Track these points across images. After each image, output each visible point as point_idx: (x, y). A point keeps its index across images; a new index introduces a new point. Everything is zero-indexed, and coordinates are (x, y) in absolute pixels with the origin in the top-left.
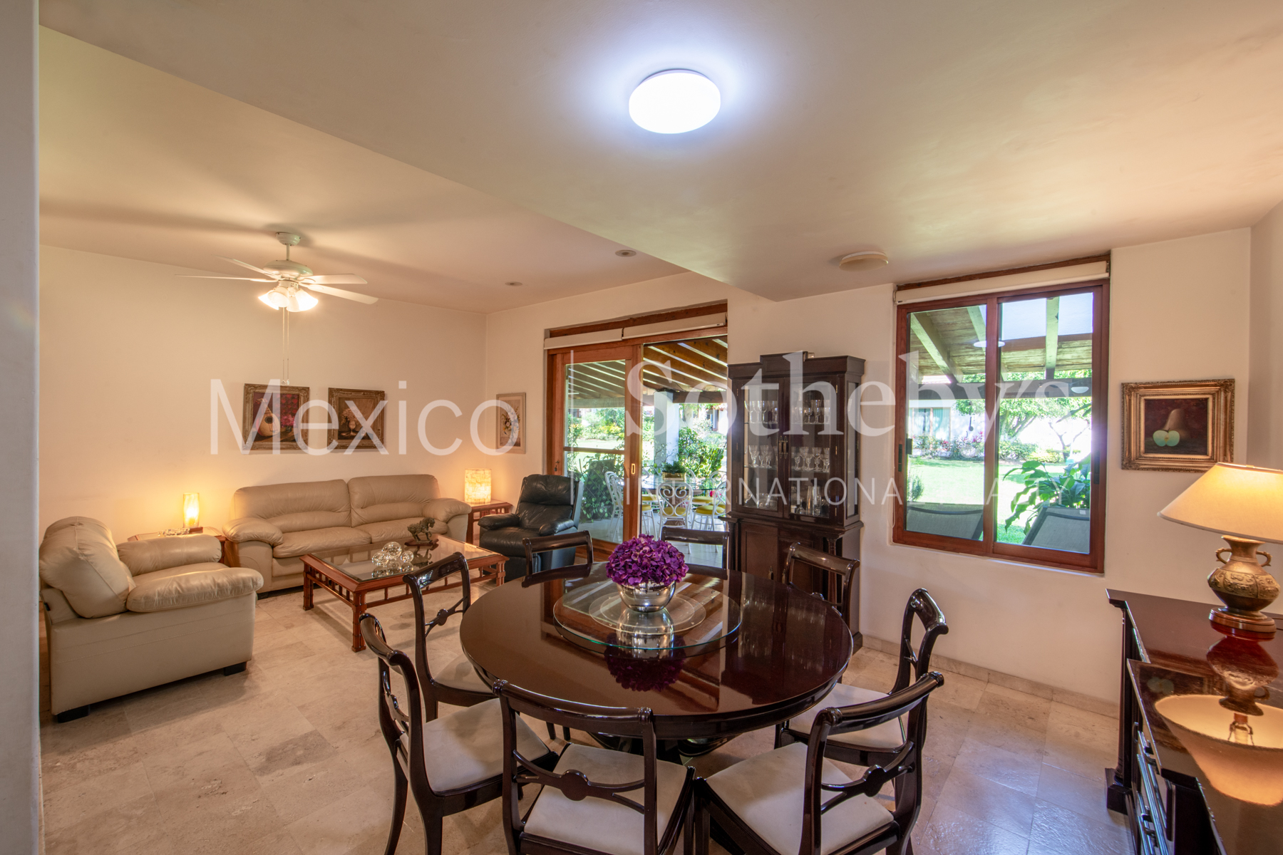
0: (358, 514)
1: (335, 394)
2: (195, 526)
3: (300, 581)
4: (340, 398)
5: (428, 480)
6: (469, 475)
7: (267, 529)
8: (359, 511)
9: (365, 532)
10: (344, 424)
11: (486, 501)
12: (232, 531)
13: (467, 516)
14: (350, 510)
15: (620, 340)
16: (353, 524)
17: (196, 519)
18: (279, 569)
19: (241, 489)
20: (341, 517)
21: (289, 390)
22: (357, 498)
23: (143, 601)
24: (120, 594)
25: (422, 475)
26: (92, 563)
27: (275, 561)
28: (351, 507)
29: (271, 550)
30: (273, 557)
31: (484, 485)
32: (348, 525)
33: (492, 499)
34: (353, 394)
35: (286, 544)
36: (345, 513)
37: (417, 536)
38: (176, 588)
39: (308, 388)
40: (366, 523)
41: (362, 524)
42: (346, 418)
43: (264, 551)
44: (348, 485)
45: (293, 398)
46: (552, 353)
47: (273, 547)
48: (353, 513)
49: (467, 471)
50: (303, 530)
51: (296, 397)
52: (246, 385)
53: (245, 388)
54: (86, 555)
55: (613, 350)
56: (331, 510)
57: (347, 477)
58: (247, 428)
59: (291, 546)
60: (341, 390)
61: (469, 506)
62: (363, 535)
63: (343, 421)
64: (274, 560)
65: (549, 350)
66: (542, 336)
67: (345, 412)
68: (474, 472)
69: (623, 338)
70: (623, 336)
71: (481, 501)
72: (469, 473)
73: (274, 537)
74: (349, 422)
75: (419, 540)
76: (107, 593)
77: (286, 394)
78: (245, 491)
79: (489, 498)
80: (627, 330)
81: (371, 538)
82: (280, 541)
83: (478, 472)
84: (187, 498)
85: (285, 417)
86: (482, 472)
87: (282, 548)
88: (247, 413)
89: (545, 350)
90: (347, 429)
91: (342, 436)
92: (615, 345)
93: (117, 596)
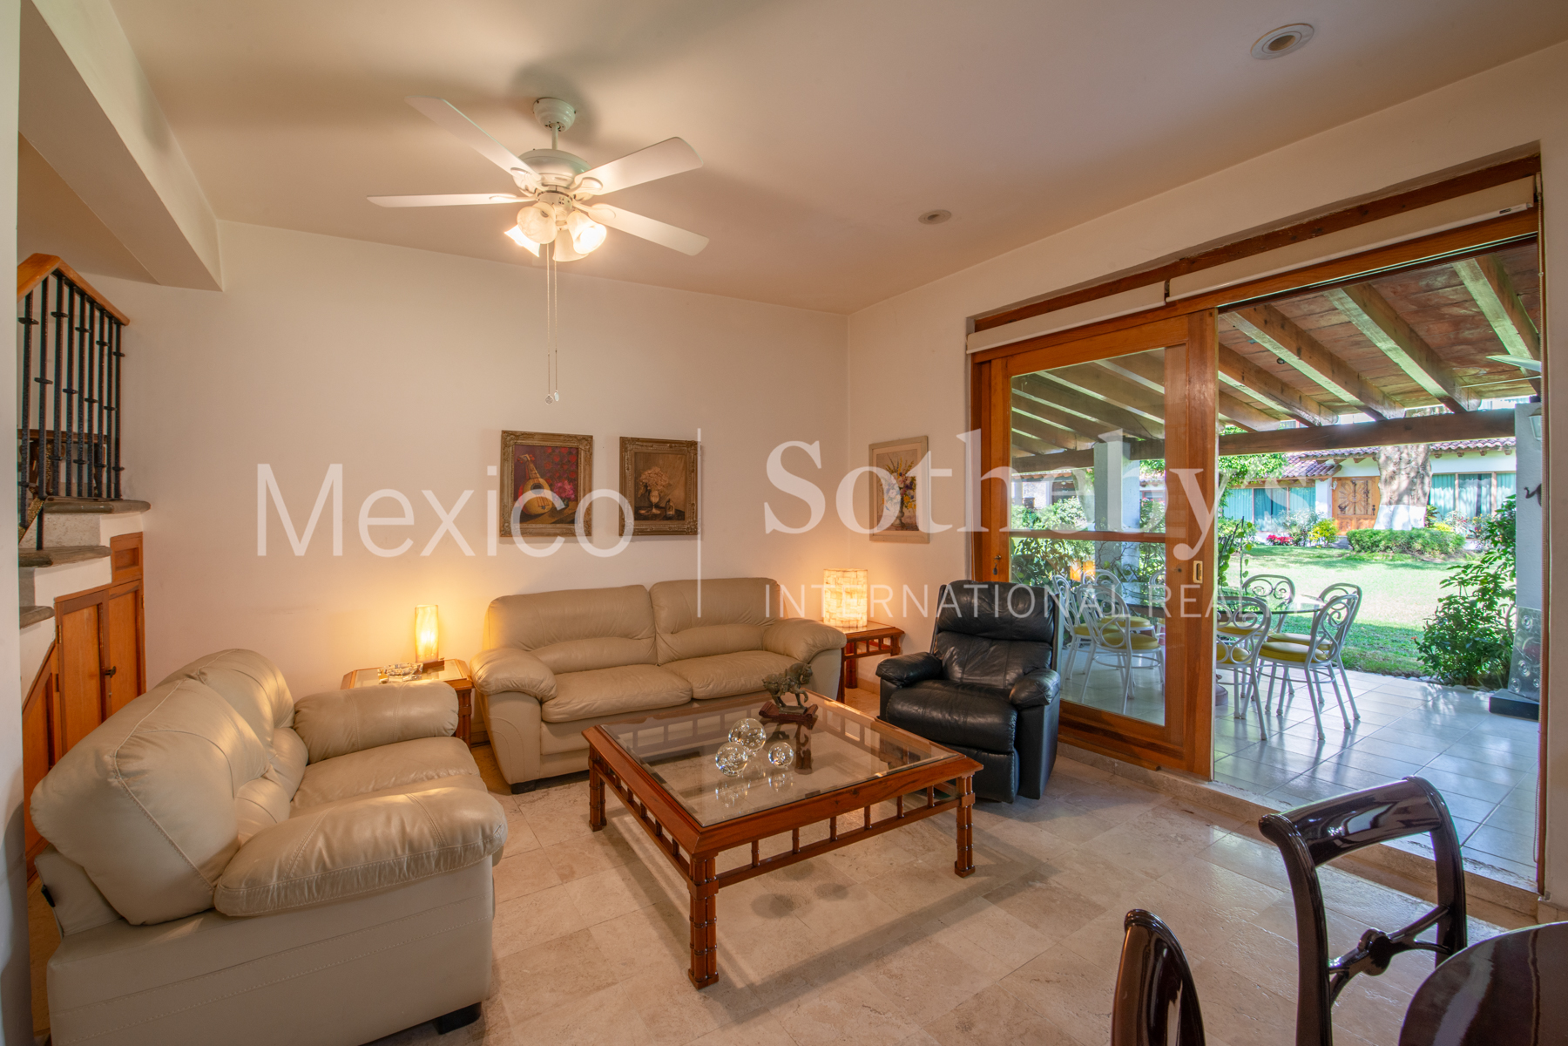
0: (668, 644)
1: (630, 447)
2: (432, 658)
3: (583, 763)
4: (636, 453)
5: (764, 587)
6: (830, 580)
7: (531, 672)
8: (668, 638)
9: (681, 677)
10: (643, 495)
11: (860, 624)
12: (480, 673)
13: (840, 651)
14: (654, 636)
15: (1162, 304)
16: (660, 660)
17: (434, 647)
18: (553, 743)
19: (497, 599)
20: (641, 648)
21: (564, 441)
22: (664, 615)
23: (243, 891)
24: (203, 866)
25: (758, 579)
26: (137, 794)
27: (544, 727)
28: (655, 632)
29: (539, 707)
30: (542, 720)
31: (855, 595)
32: (651, 662)
33: (869, 621)
34: (655, 446)
35: (561, 699)
36: (648, 640)
37: (779, 698)
38: (320, 853)
39: (591, 437)
40: (680, 659)
41: (673, 660)
42: (646, 486)
43: (528, 708)
44: (650, 594)
45: (570, 453)
46: (979, 359)
47: (541, 702)
48: (659, 641)
49: (827, 573)
50: (586, 670)
51: (574, 452)
52: (504, 432)
53: (502, 437)
54: (125, 775)
55: (1134, 332)
56: (628, 635)
57: (648, 581)
58: (505, 501)
59: (568, 703)
60: (638, 440)
61: (839, 633)
62: (679, 684)
63: (642, 491)
64: (543, 725)
65: (974, 355)
66: (962, 330)
67: (643, 477)
68: (839, 574)
69: (1168, 300)
70: (1167, 295)
71: (851, 624)
72: (831, 576)
73: (543, 685)
74: (650, 492)
75: (784, 705)
76: (172, 866)
77: (561, 447)
78: (503, 602)
79: (865, 618)
80: (1175, 283)
81: (692, 690)
82: (552, 692)
83: (847, 574)
84: (420, 612)
85: (560, 485)
86: (853, 575)
87: (555, 705)
88: (505, 478)
89: (967, 355)
90: (646, 504)
91: (641, 515)
92: (1139, 321)
93: (195, 873)
